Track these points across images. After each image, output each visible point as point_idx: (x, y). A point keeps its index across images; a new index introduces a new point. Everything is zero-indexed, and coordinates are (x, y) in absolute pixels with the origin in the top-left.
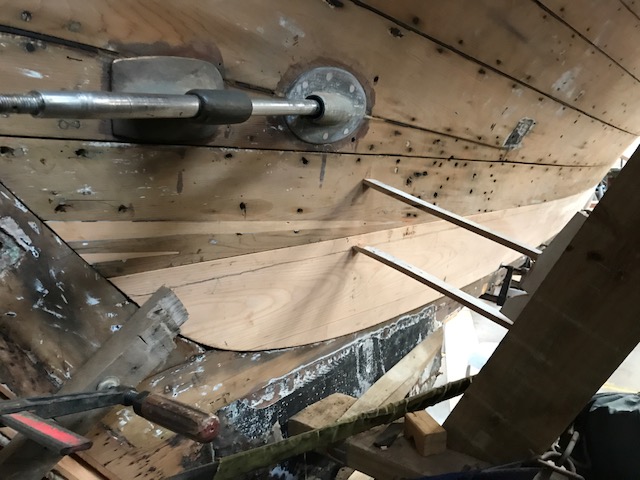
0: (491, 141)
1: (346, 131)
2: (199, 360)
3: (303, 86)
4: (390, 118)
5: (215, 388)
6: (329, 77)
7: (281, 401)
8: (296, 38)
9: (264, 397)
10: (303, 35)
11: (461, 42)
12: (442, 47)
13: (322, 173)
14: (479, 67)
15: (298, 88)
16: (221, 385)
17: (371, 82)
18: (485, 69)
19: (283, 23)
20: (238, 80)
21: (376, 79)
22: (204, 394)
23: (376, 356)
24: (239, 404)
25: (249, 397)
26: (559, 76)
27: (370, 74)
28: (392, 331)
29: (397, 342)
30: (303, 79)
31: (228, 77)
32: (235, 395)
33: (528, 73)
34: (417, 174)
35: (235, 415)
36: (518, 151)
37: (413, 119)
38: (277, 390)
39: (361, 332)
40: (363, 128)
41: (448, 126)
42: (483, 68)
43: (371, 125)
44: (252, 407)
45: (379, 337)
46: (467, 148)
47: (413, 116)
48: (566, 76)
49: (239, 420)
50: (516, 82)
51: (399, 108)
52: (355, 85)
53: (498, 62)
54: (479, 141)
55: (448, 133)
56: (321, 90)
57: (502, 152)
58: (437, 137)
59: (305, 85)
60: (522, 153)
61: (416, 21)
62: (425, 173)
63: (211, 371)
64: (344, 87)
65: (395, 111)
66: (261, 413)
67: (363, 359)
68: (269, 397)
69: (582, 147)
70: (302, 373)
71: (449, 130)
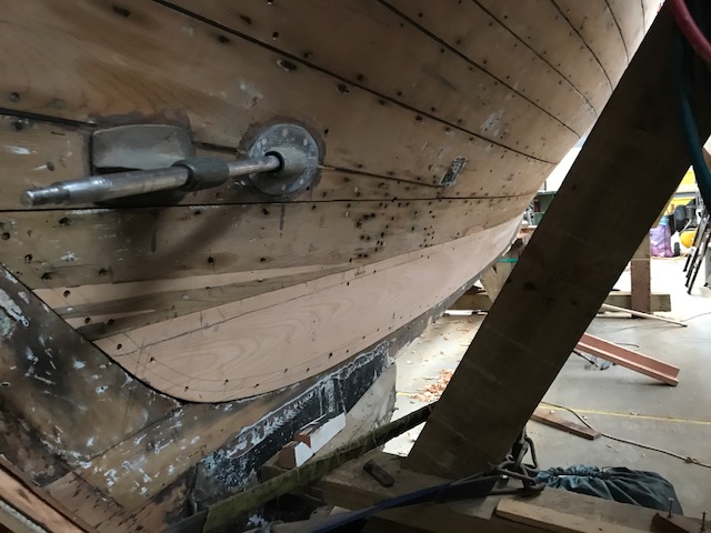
0: (430, 182)
1: (302, 182)
2: (177, 415)
3: (261, 143)
4: (340, 166)
5: (193, 442)
6: (285, 133)
7: (253, 449)
8: (255, 99)
9: (237, 447)
10: (261, 96)
11: (400, 94)
12: (383, 99)
13: (282, 223)
14: (416, 114)
15: (258, 145)
16: (198, 438)
17: (321, 135)
18: (421, 115)
19: (243, 87)
20: (205, 141)
21: (326, 132)
22: (183, 448)
23: (337, 397)
24: (216, 456)
25: (224, 448)
26: (487, 118)
27: (320, 127)
28: (350, 371)
29: (355, 381)
30: (262, 136)
31: (196, 139)
32: (211, 447)
33: (460, 117)
34: (366, 217)
35: (213, 466)
36: (453, 187)
37: (360, 166)
38: (249, 438)
39: (322, 374)
40: (316, 178)
41: (390, 170)
42: (420, 116)
43: (323, 174)
44: (228, 457)
45: (338, 377)
46: (408, 188)
47: (360, 163)
48: (492, 117)
49: (216, 472)
50: (449, 126)
51: (348, 157)
52: (308, 139)
53: (433, 109)
54: (419, 182)
55: (391, 176)
56: (278, 145)
57: (439, 190)
58: (382, 181)
59: (264, 142)
60: (457, 189)
61: (360, 77)
62: (373, 215)
63: (189, 425)
64: (298, 142)
65: (344, 160)
66: (236, 463)
67: (325, 401)
68: (242, 446)
69: (510, 179)
70: (271, 419)
71: (392, 173)
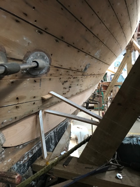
1: (44, 71)
2: (3, 153)
4: (55, 66)
5: (9, 161)
6: (39, 55)
7: (30, 159)
9: (24, 159)
10: (31, 42)
11: (74, 43)
12: (69, 45)
13: (40, 84)
14: (78, 50)
15: (30, 59)
16: (11, 159)
17: (50, 56)
19: (25, 39)
20: (11, 57)
22: (5, 164)
23: (55, 137)
24: (17, 164)
26: (96, 52)
27: (50, 53)
28: (58, 128)
29: (60, 131)
30: (31, 56)
31: (8, 56)
32: (15, 161)
33: (89, 51)
34: (65, 82)
35: (16, 168)
37: (62, 66)
38: (28, 155)
39: (50, 131)
40: (48, 70)
43: (51, 68)
44: (21, 163)
45: (55, 131)
46: (75, 73)
48: (98, 52)
50: (87, 54)
51: (58, 63)
52: (46, 57)
53: (83, 49)
54: (78, 71)
56: (36, 59)
57: (83, 73)
58: (68, 70)
60: (87, 73)
61: (62, 38)
63: (7, 155)
64: (43, 58)
66: (24, 165)
67: (52, 139)
69: (100, 70)
70: (35, 148)
71: (70, 68)
